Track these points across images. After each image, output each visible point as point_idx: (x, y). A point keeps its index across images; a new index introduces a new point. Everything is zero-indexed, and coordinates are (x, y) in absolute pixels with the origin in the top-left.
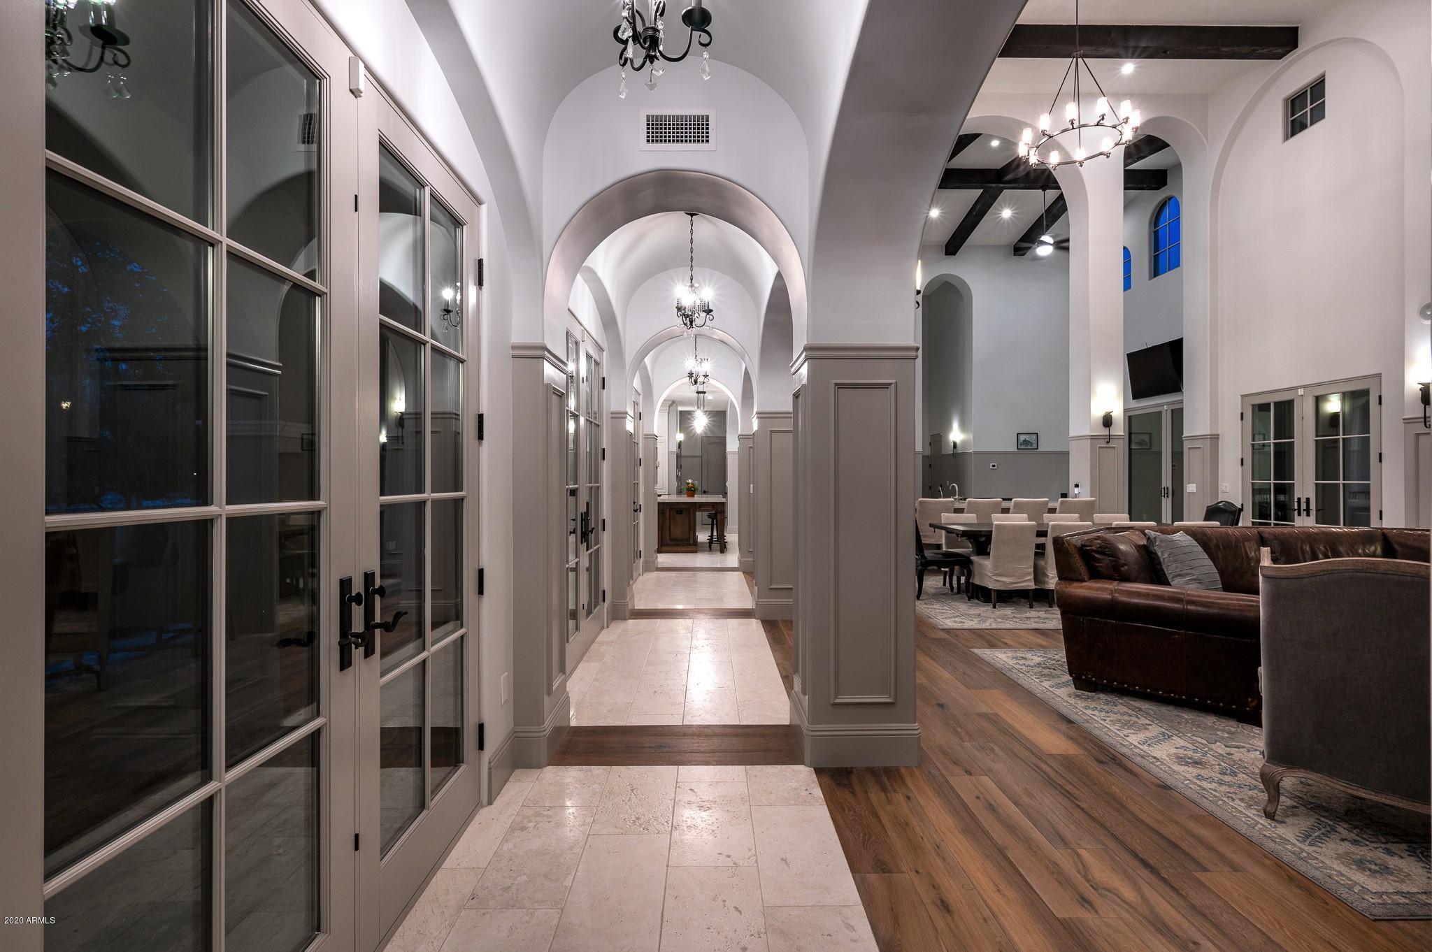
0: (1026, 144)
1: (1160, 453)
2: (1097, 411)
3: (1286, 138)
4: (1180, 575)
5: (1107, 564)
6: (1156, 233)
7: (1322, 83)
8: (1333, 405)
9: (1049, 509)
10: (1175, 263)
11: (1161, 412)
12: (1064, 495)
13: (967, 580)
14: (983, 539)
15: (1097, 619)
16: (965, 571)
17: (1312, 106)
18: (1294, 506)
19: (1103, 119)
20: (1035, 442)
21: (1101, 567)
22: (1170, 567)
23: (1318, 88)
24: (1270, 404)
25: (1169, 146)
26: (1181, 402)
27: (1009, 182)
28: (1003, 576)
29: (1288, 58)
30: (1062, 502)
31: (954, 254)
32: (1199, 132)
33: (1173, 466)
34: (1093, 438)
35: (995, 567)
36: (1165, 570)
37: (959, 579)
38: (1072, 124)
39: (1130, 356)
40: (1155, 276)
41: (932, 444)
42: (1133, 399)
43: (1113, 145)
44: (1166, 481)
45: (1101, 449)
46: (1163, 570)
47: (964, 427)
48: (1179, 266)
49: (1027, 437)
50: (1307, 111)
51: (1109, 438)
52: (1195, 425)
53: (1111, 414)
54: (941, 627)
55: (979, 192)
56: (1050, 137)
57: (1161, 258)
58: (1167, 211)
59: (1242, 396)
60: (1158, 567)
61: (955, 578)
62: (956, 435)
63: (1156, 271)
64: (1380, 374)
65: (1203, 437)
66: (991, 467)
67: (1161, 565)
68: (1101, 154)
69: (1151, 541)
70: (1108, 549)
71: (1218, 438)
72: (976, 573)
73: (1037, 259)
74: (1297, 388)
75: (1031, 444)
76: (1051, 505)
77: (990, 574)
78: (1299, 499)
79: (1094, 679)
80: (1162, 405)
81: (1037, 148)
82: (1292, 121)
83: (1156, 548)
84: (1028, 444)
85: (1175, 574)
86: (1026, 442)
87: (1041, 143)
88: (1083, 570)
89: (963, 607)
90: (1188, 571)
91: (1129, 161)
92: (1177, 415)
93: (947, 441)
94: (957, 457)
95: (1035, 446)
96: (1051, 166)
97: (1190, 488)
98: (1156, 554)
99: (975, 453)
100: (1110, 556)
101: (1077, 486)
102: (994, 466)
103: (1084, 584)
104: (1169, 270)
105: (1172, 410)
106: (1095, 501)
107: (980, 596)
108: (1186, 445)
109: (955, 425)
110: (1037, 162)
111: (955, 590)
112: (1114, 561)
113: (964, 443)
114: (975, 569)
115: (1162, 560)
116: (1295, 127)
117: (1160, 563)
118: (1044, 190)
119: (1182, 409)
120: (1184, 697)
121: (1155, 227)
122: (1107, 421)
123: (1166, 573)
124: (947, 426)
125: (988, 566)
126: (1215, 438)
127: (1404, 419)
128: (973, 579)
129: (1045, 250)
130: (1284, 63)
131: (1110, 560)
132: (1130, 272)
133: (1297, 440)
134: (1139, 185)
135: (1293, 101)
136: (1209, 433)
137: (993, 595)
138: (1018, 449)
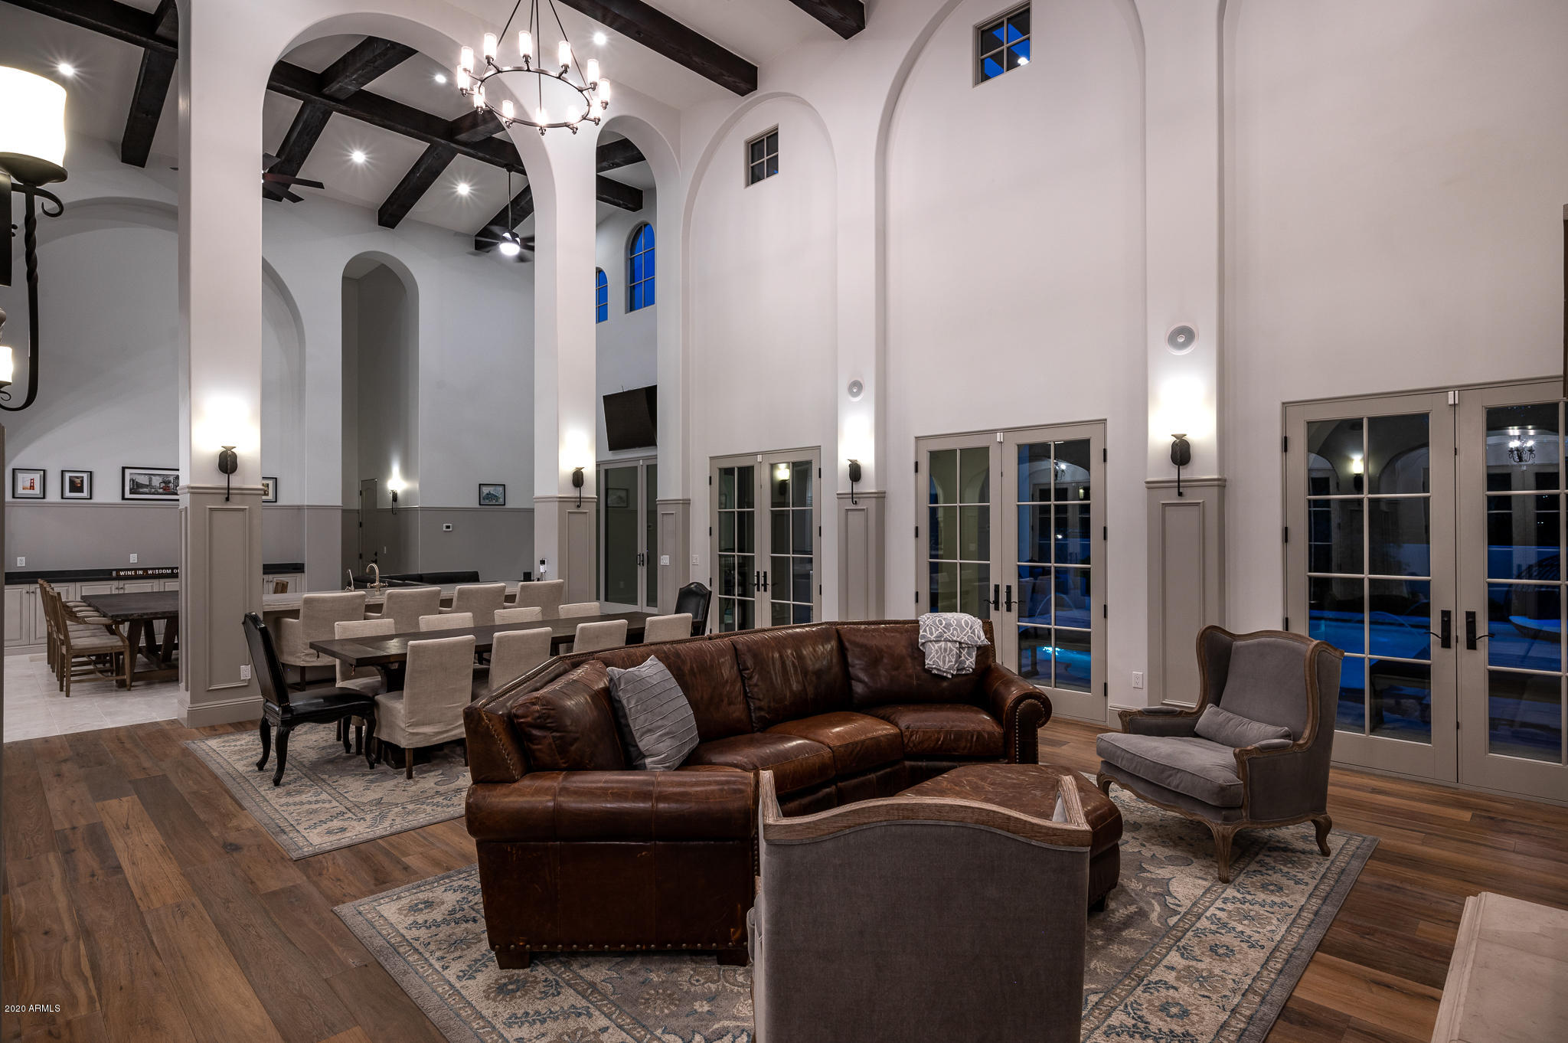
0: (465, 70)
1: (636, 512)
2: (567, 468)
3: (747, 185)
4: (649, 731)
5: (550, 744)
6: (632, 260)
7: (775, 137)
8: (783, 473)
9: (506, 596)
10: (650, 300)
11: (637, 467)
12: (528, 577)
13: (370, 731)
14: (395, 666)
15: (532, 843)
16: (365, 720)
17: (769, 157)
18: (754, 581)
19: (565, 71)
20: (502, 496)
21: (540, 750)
22: (638, 721)
23: (772, 137)
24: (734, 469)
25: (643, 159)
26: (655, 457)
27: (465, 144)
28: (423, 724)
29: (751, 97)
30: (523, 587)
31: (393, 227)
32: (672, 150)
33: (648, 527)
34: (562, 500)
35: (411, 713)
36: (632, 726)
37: (359, 730)
38: (527, 62)
39: (607, 399)
40: (631, 310)
41: (364, 493)
42: (610, 450)
43: (579, 117)
44: (642, 548)
45: (571, 516)
46: (628, 726)
47: (407, 472)
48: (654, 303)
49: (491, 489)
50: (764, 162)
51: (579, 501)
52: (669, 489)
53: (582, 470)
54: (295, 855)
55: (424, 146)
56: (499, 72)
57: (637, 291)
58: (642, 240)
59: (710, 458)
60: (623, 721)
61: (352, 728)
62: (396, 482)
63: (632, 306)
64: (819, 448)
65: (676, 502)
66: (444, 529)
67: (627, 719)
68: (566, 125)
69: (615, 684)
70: (550, 717)
71: (689, 504)
72: (383, 723)
73: (501, 260)
74: (756, 454)
75: (496, 497)
76: (509, 591)
77: (403, 725)
78: (758, 573)
79: (528, 946)
80: (637, 459)
81: (482, 81)
82: (752, 167)
83: (620, 693)
84: (491, 498)
85: (644, 730)
86: (489, 496)
87: (487, 75)
88: (512, 760)
89: (357, 788)
90: (660, 723)
91: (605, 164)
92: (652, 471)
93: (384, 490)
94: (398, 512)
95: (501, 500)
96: (504, 120)
97: (664, 560)
98: (620, 702)
99: (423, 509)
100: (554, 731)
101: (543, 562)
102: (448, 527)
103: (516, 785)
104: (645, 306)
105: (647, 466)
106: (563, 583)
107: (390, 756)
108: (660, 510)
109: (396, 469)
110: (484, 107)
111: (353, 750)
112: (560, 738)
113: (408, 494)
114: (382, 716)
115: (627, 711)
116: (755, 176)
117: (625, 716)
118: (509, 171)
119: (656, 465)
120: (653, 946)
121: (632, 253)
122: (578, 479)
123: (633, 729)
124: (384, 471)
125: (400, 712)
126: (686, 503)
127: (838, 494)
128: (379, 731)
129: (509, 249)
130: (747, 101)
131: (553, 737)
132: (607, 301)
133: (756, 510)
134: (616, 200)
135: (752, 146)
136: (681, 498)
137: (408, 757)
138: (480, 504)
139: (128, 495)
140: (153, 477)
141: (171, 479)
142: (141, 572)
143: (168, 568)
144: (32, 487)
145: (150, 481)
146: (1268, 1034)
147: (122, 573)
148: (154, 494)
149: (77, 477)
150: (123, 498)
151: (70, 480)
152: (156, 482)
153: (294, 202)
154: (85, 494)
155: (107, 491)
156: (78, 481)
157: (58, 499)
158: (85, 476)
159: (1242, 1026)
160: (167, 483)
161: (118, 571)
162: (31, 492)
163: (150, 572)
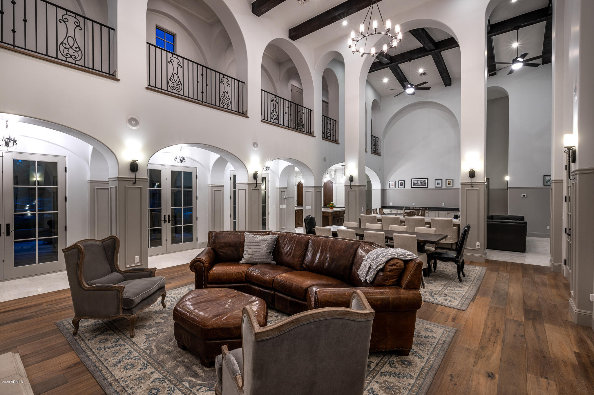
66: (522, 197)
99: (510, 188)
129: (516, 66)
138: (544, 185)
139: (412, 187)
140: (418, 181)
141: (423, 181)
142: (414, 208)
143: (421, 207)
144: (393, 185)
145: (418, 182)
146: (101, 386)
147: (411, 208)
148: (418, 186)
149: (402, 182)
150: (411, 187)
151: (400, 183)
152: (419, 182)
153: (429, 89)
154: (403, 187)
155: (408, 186)
156: (402, 183)
157: (398, 188)
158: (403, 182)
159: (109, 380)
160: (421, 182)
161: (410, 207)
162: (393, 186)
163: (417, 208)
